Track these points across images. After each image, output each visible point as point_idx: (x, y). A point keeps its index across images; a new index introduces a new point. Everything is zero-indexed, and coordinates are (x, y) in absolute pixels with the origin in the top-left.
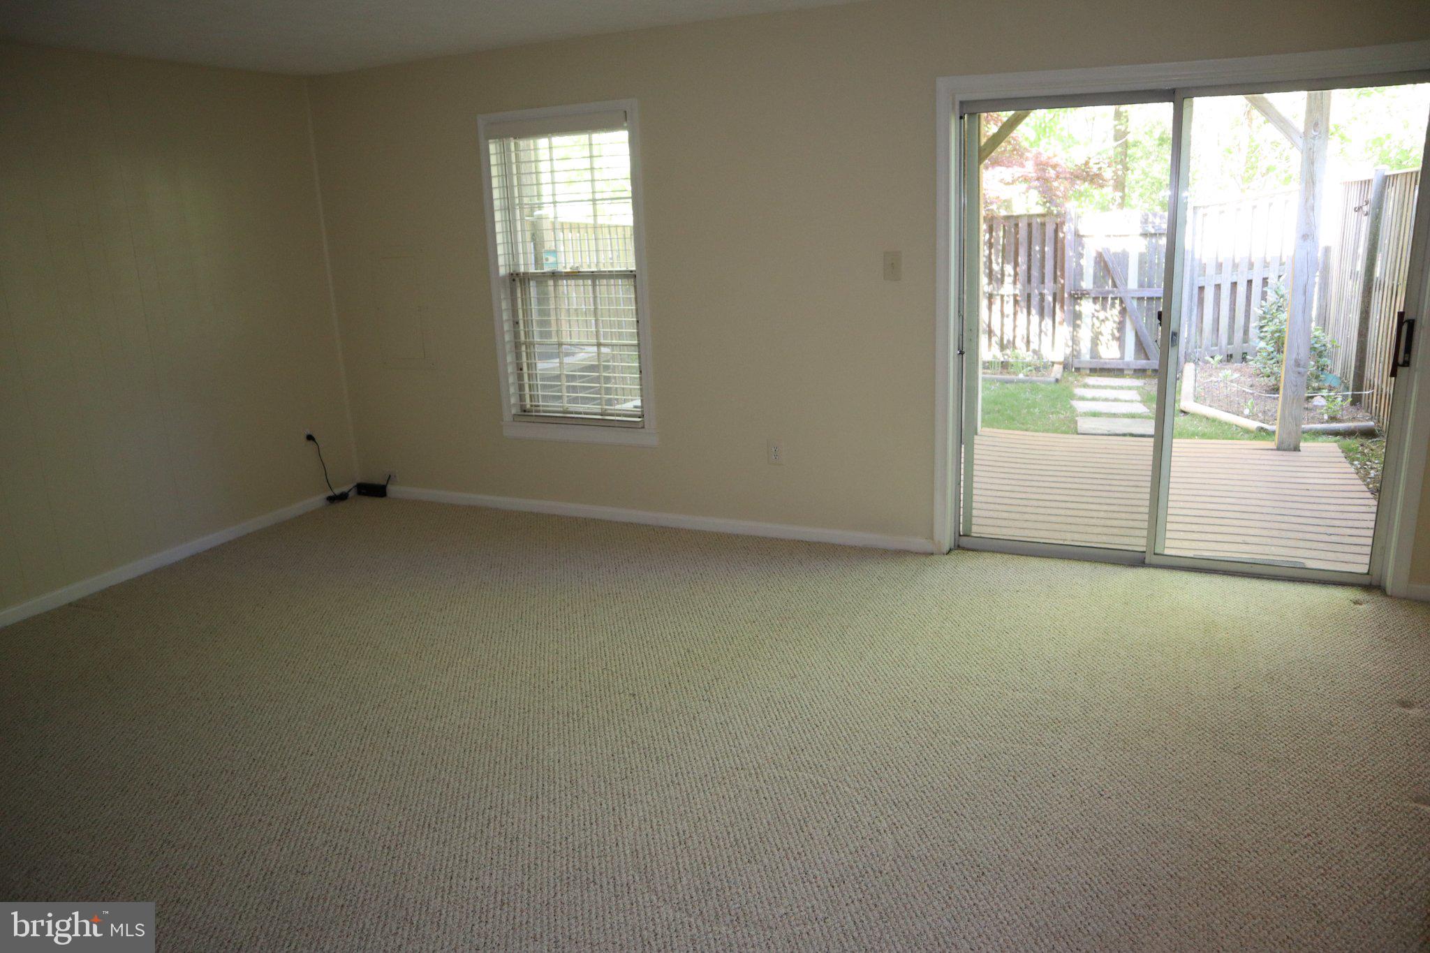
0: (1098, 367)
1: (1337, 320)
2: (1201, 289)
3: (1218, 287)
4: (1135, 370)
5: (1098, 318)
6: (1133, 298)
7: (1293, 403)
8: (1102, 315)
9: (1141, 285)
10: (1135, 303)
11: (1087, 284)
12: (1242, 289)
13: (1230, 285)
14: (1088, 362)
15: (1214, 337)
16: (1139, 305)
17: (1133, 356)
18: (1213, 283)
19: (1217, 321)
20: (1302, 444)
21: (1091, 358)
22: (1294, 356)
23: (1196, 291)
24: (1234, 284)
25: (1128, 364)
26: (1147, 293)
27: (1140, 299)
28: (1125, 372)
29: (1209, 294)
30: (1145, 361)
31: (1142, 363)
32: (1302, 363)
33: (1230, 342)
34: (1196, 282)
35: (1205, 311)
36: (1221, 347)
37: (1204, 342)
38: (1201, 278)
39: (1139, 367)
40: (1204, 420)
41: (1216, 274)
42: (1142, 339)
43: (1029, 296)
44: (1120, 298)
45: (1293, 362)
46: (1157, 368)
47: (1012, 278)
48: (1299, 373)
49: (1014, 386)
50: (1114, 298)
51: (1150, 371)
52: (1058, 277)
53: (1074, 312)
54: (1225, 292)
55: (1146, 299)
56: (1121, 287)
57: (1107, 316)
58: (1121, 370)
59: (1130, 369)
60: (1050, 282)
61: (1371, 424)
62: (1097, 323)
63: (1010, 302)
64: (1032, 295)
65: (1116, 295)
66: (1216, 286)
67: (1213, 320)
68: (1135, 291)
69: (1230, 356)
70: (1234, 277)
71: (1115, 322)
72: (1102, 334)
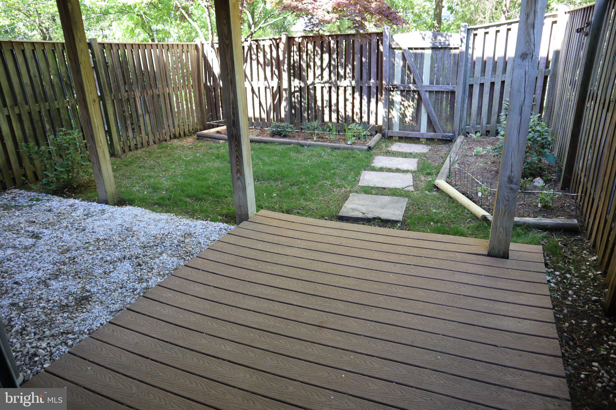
0: (404, 136)
1: (558, 114)
2: (471, 86)
3: (482, 85)
4: (427, 139)
5: (403, 105)
6: (426, 91)
7: (504, 214)
8: (406, 103)
9: (431, 83)
10: (427, 94)
11: (397, 82)
12: (497, 87)
13: (490, 84)
14: (397, 132)
15: (479, 119)
16: (430, 96)
17: (426, 130)
18: (479, 83)
19: (480, 108)
21: (400, 130)
22: (508, 173)
23: (467, 87)
24: (493, 84)
25: (423, 134)
26: (435, 88)
27: (430, 92)
28: (421, 140)
29: (476, 90)
30: (433, 133)
31: (431, 134)
32: (515, 180)
33: (488, 122)
34: (467, 81)
35: (473, 101)
36: (482, 125)
37: (472, 122)
38: (471, 79)
39: (429, 137)
40: (447, 198)
41: (481, 76)
42: (431, 118)
43: (361, 88)
44: (418, 91)
45: (506, 179)
46: (441, 138)
47: (351, 75)
48: (511, 189)
49: (340, 151)
50: (414, 91)
51: (439, 140)
52: (379, 76)
53: (389, 99)
54: (487, 89)
55: (437, 92)
56: (419, 84)
57: (409, 104)
58: (419, 139)
59: (424, 138)
60: (374, 79)
61: (575, 221)
62: (403, 109)
63: (349, 91)
64: (363, 88)
65: (415, 89)
66: (481, 84)
67: (478, 106)
68: (428, 86)
69: (488, 132)
70: (493, 78)
71: (414, 108)
72: (406, 116)
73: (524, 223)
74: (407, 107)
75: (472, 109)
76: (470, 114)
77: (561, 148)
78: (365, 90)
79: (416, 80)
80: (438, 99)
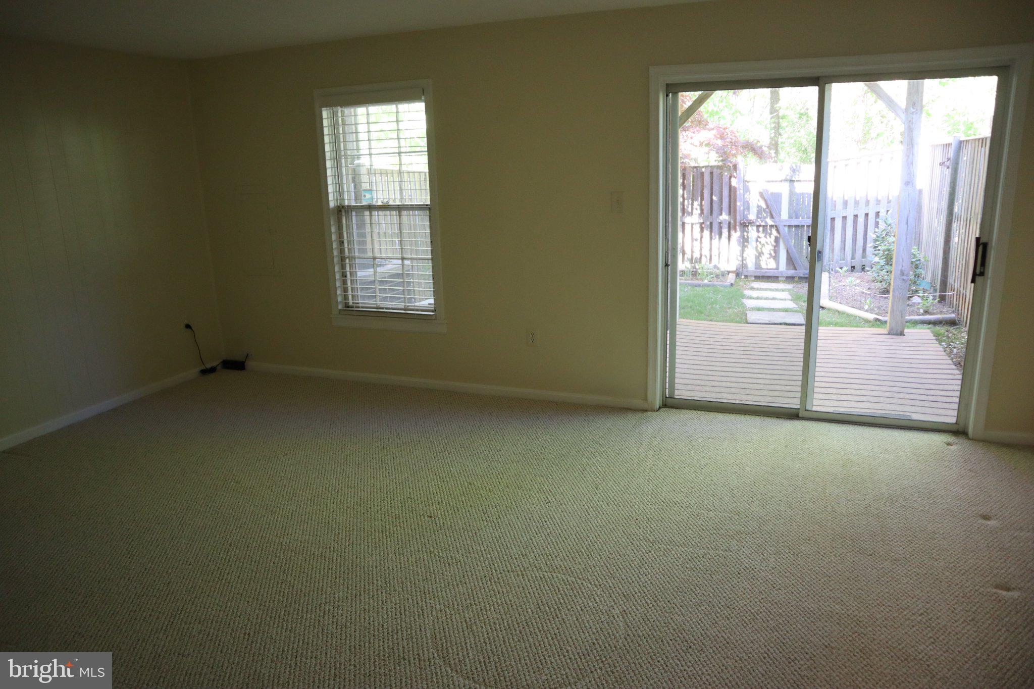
0: (760, 275)
1: (928, 242)
2: (833, 220)
3: (845, 218)
4: (786, 277)
5: (760, 242)
6: (785, 226)
7: (899, 301)
8: (763, 240)
9: (790, 217)
10: (786, 229)
11: (752, 215)
12: (861, 220)
13: (853, 217)
14: (753, 271)
15: (842, 253)
16: (789, 231)
17: (785, 268)
18: (841, 215)
19: (844, 242)
20: (906, 330)
21: (755, 269)
22: (900, 268)
23: (829, 221)
24: (856, 216)
25: (782, 272)
26: (795, 222)
27: (789, 226)
28: (780, 279)
29: (838, 223)
30: (794, 271)
31: (791, 272)
32: (906, 273)
33: (853, 258)
34: (830, 214)
35: (836, 235)
36: (847, 261)
37: (835, 257)
38: (833, 212)
39: (790, 275)
40: (837, 313)
41: (843, 209)
42: (791, 255)
43: (711, 224)
44: (776, 226)
45: (899, 272)
46: (802, 275)
47: (699, 211)
48: (904, 280)
49: (701, 288)
50: (772, 226)
51: (800, 278)
52: (732, 210)
53: (744, 236)
54: (850, 222)
55: (797, 226)
56: (777, 219)
57: (767, 241)
58: (777, 277)
59: (783, 277)
60: (726, 214)
61: (953, 315)
62: (760, 246)
63: (697, 228)
64: (713, 224)
65: (773, 224)
66: (843, 217)
67: (841, 242)
68: (786, 221)
69: (853, 267)
70: (856, 211)
71: (772, 245)
72: (763, 253)
73: (911, 320)
74: (764, 245)
75: (835, 244)
76: (833, 249)
77: (933, 275)
78: (715, 227)
79: (774, 214)
80: (798, 234)
